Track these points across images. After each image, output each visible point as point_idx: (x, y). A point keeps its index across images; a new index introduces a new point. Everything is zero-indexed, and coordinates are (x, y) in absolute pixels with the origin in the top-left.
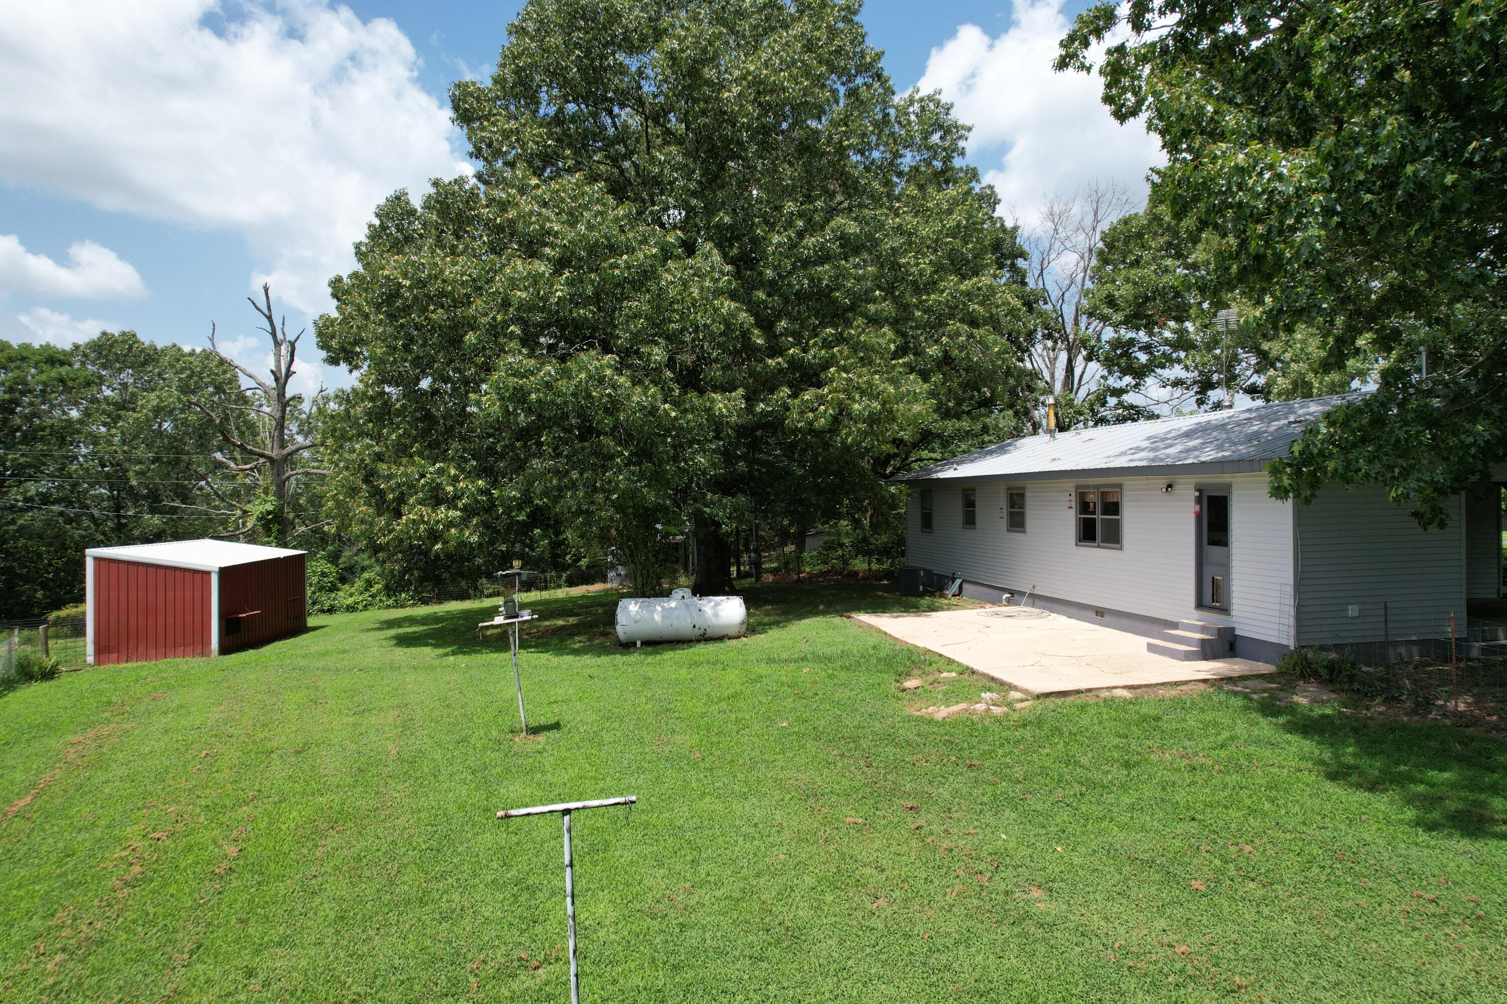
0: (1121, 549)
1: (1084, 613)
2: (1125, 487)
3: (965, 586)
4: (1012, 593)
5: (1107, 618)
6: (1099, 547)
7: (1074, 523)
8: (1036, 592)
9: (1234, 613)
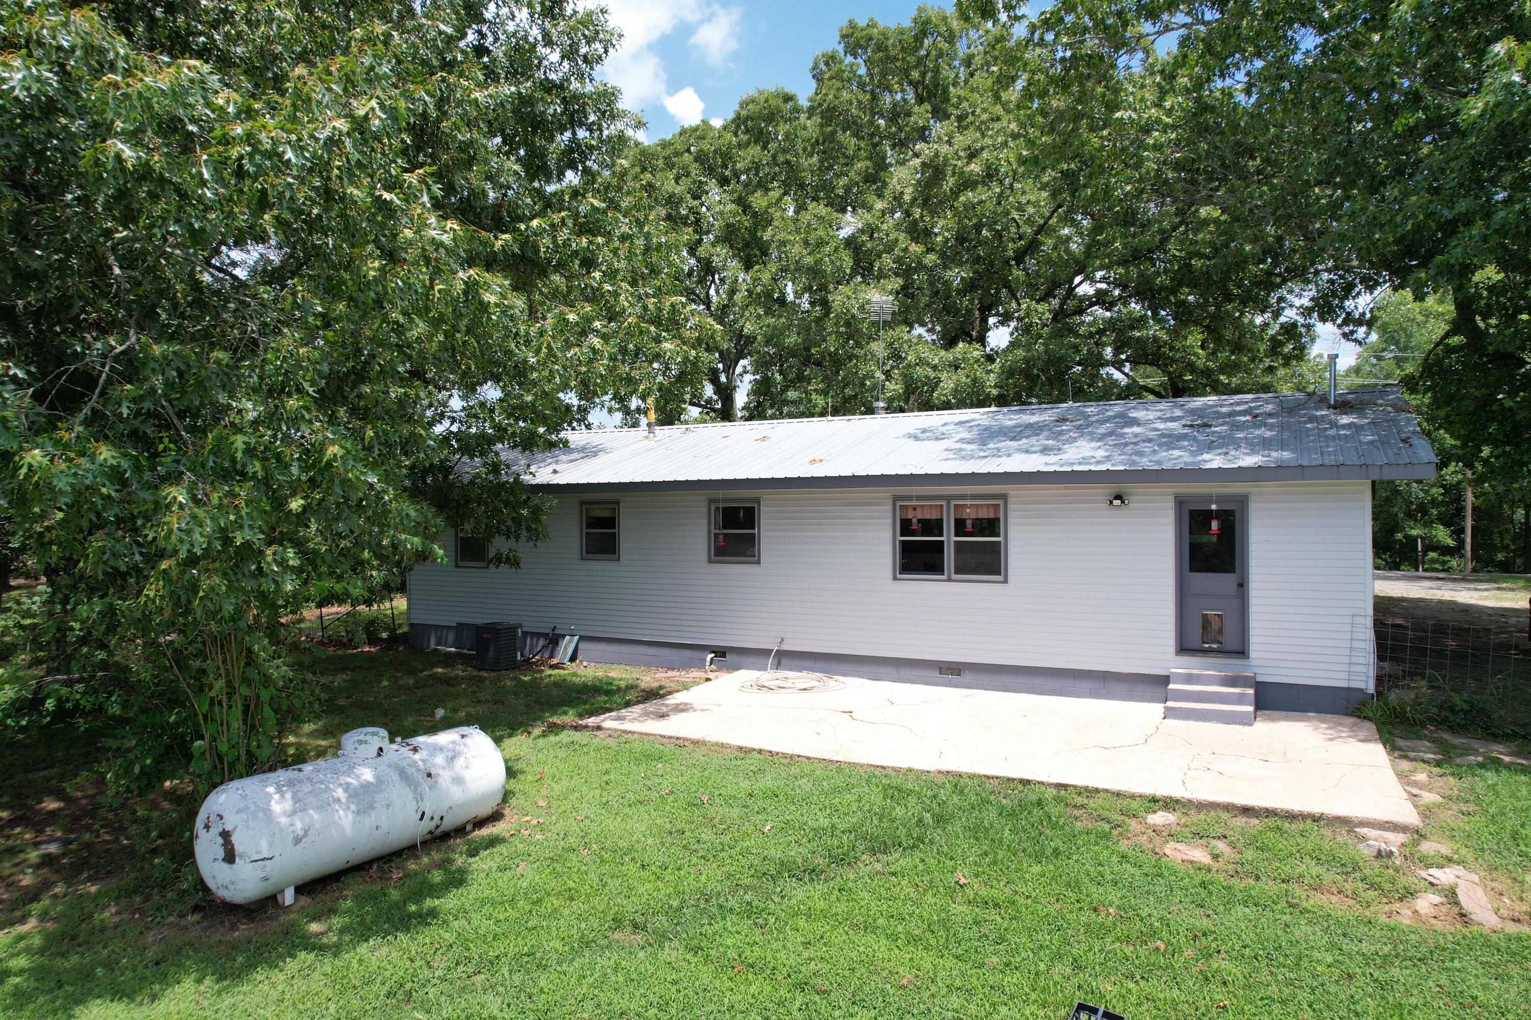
0: (1006, 581)
1: (882, 670)
2: (1011, 500)
3: (581, 646)
4: (720, 653)
5: (967, 676)
6: (949, 580)
7: (889, 548)
8: (786, 647)
9: (1253, 654)
